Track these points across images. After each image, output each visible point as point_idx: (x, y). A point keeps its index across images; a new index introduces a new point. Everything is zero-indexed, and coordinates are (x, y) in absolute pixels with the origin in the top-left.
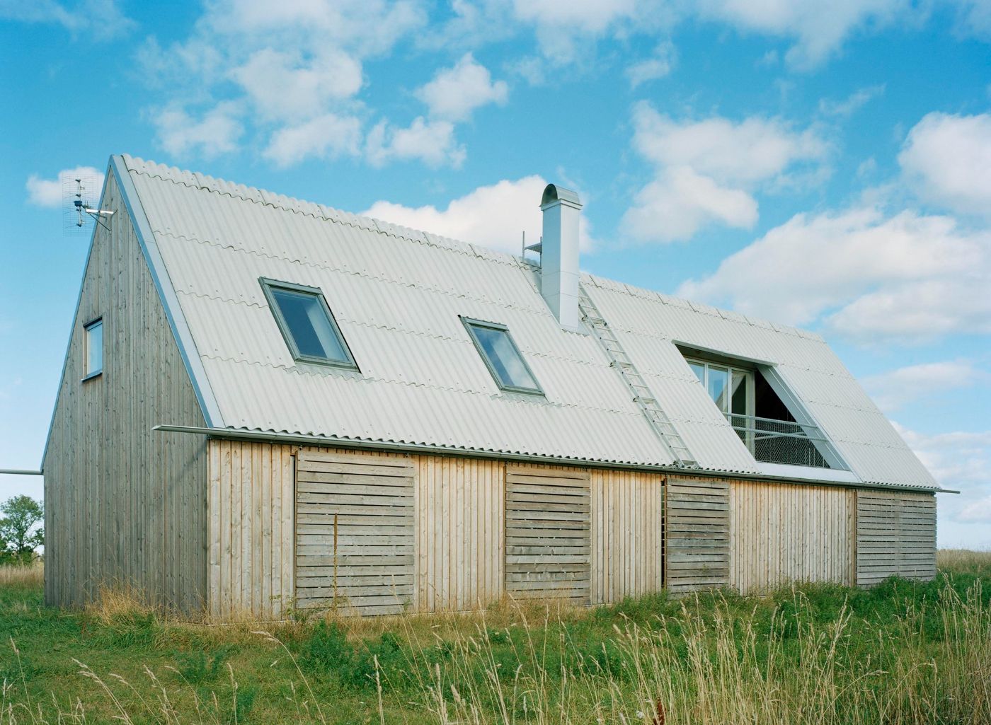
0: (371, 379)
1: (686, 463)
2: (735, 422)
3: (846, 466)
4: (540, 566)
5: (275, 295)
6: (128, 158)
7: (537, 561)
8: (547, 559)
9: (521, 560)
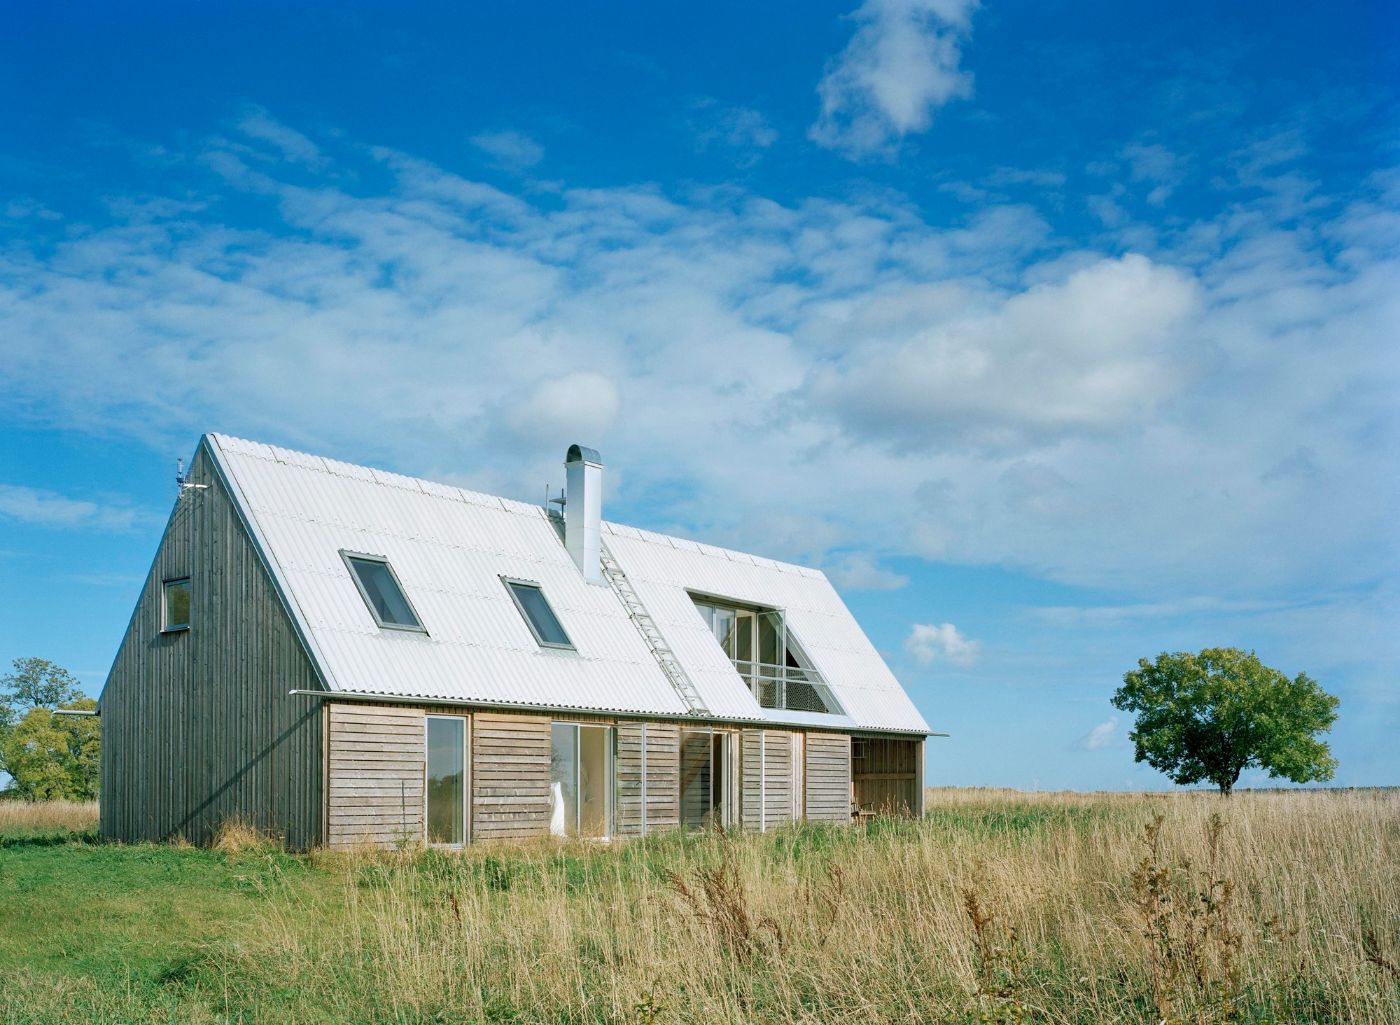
0: (438, 642)
1: (700, 711)
2: (741, 669)
3: (842, 710)
4: (504, 807)
5: (354, 564)
6: (218, 435)
7: (501, 802)
8: (510, 800)
9: (487, 801)
